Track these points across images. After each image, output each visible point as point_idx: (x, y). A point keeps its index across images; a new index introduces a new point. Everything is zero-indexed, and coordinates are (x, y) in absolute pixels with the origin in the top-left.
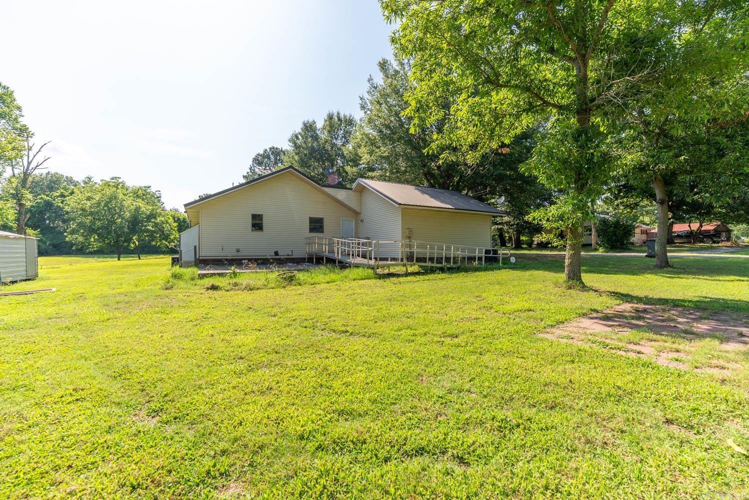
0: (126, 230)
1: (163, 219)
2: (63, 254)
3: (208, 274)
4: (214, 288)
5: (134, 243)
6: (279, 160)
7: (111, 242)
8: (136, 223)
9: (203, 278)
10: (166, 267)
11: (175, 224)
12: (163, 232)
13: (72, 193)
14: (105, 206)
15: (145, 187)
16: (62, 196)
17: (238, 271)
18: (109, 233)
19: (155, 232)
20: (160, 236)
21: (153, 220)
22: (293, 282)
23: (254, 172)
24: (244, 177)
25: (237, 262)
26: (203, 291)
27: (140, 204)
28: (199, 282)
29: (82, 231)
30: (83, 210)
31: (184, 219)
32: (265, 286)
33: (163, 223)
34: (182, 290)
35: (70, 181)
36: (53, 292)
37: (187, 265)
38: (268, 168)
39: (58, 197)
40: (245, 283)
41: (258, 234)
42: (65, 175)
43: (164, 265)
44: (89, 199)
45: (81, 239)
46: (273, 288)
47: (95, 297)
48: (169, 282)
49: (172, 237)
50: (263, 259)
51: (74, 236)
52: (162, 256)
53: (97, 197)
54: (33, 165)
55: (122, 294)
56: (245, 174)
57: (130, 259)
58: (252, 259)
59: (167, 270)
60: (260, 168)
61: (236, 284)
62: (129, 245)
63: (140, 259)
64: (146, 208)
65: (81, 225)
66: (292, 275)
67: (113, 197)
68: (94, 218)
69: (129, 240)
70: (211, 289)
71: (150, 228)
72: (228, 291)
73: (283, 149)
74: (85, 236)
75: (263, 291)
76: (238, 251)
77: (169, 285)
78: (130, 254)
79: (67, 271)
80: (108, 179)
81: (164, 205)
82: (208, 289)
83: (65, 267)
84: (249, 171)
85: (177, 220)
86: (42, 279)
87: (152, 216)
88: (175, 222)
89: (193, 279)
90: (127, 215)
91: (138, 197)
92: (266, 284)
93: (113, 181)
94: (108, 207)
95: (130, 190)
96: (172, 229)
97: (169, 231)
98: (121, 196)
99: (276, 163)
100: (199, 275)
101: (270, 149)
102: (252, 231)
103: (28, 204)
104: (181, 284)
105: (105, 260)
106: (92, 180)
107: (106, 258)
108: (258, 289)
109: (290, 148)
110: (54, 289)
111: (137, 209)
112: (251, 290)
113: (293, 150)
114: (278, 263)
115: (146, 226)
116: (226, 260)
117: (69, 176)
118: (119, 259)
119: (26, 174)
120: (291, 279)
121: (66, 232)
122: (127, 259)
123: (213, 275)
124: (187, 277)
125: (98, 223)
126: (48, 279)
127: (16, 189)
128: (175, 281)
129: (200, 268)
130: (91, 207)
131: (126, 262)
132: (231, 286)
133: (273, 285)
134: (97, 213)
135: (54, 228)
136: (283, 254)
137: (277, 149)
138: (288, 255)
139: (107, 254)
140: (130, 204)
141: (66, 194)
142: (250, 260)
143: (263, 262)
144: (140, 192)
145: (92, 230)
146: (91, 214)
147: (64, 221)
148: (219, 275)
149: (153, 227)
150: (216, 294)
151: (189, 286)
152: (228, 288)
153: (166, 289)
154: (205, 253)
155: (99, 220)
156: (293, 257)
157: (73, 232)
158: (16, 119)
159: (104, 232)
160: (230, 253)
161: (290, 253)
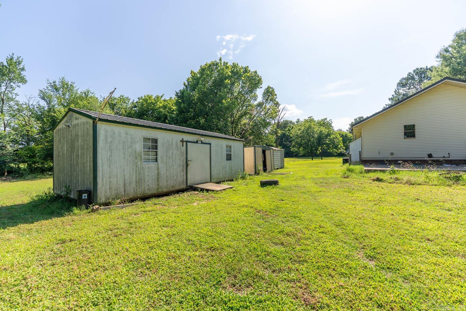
0: (316, 144)
1: (334, 136)
2: (290, 157)
3: (372, 170)
4: (378, 180)
5: (319, 151)
6: (424, 77)
7: (309, 150)
8: (320, 140)
9: (368, 173)
10: (339, 165)
11: (341, 139)
12: (334, 144)
13: (293, 127)
14: (306, 132)
15: (324, 119)
16: (289, 130)
17: (397, 169)
18: (308, 146)
19: (330, 144)
20: (333, 146)
21: (328, 138)
22: (460, 182)
23: (399, 94)
24: (389, 99)
25: (395, 162)
26: (371, 181)
27: (322, 129)
28: (366, 175)
29: (297, 146)
30: (297, 135)
31: (346, 135)
32: (426, 183)
33: (334, 138)
34: (355, 180)
35: (291, 122)
36: (291, 174)
37: (356, 163)
38: (412, 87)
39: (287, 131)
40: (405, 179)
41: (410, 140)
42: (289, 120)
43: (337, 163)
44: (299, 129)
45: (296, 150)
46: (436, 185)
47: (310, 179)
48: (345, 173)
49: (339, 146)
50: (419, 160)
51: (294, 148)
52: (334, 158)
53: (303, 128)
54: (280, 118)
55: (321, 178)
56: (391, 97)
57: (318, 159)
58: (409, 160)
59: (340, 166)
60: (405, 89)
61: (397, 179)
62: (317, 152)
63: (322, 159)
64: (325, 130)
65: (297, 143)
66: (458, 175)
67: (310, 127)
68: (301, 139)
69: (317, 149)
70: (377, 180)
71: (327, 142)
72: (391, 183)
73: (428, 67)
74: (298, 148)
75: (425, 186)
76: (392, 154)
77: (346, 175)
78: (317, 157)
79: (293, 165)
80: (307, 118)
81: (333, 128)
82: (374, 180)
83: (292, 163)
84: (394, 94)
85: (342, 136)
86: (286, 168)
87: (329, 135)
88: (341, 137)
89: (361, 173)
90: (316, 135)
91: (321, 125)
92: (427, 181)
93: (309, 119)
94: (307, 133)
95: (316, 122)
96: (339, 141)
97: (338, 143)
98: (313, 126)
99: (421, 81)
100: (365, 170)
101: (414, 71)
102: (404, 138)
103: (279, 135)
104: (354, 175)
105: (306, 160)
106: (300, 120)
107: (306, 159)
108: (419, 184)
109: (438, 63)
110: (292, 173)
111: (321, 131)
112: (411, 184)
113: (442, 64)
114: (437, 164)
115: (325, 141)
116: (387, 160)
117: (290, 120)
118: (312, 160)
119: (278, 122)
120: (457, 179)
121: (291, 147)
122: (316, 159)
123: (375, 171)
124: (357, 171)
125: (303, 141)
126: (288, 168)
127: (276, 129)
128: (350, 173)
129: (365, 166)
130: (300, 134)
131: (316, 161)
132: (393, 180)
133: (435, 183)
134: (303, 136)
135: (286, 145)
136: (437, 155)
137: (421, 69)
138: (444, 157)
139: (307, 157)
140: (317, 129)
141: (290, 129)
142: (405, 161)
143: (419, 163)
144: (322, 122)
145: (300, 145)
146: (301, 137)
147: (290, 142)
148: (381, 171)
149: (329, 141)
150: (381, 184)
151: (360, 177)
152: (391, 181)
153: (345, 178)
154: (365, 156)
155: (304, 140)
156: (449, 159)
157: (294, 147)
158: (275, 100)
159: (306, 146)
160: (386, 155)
161: (447, 155)
